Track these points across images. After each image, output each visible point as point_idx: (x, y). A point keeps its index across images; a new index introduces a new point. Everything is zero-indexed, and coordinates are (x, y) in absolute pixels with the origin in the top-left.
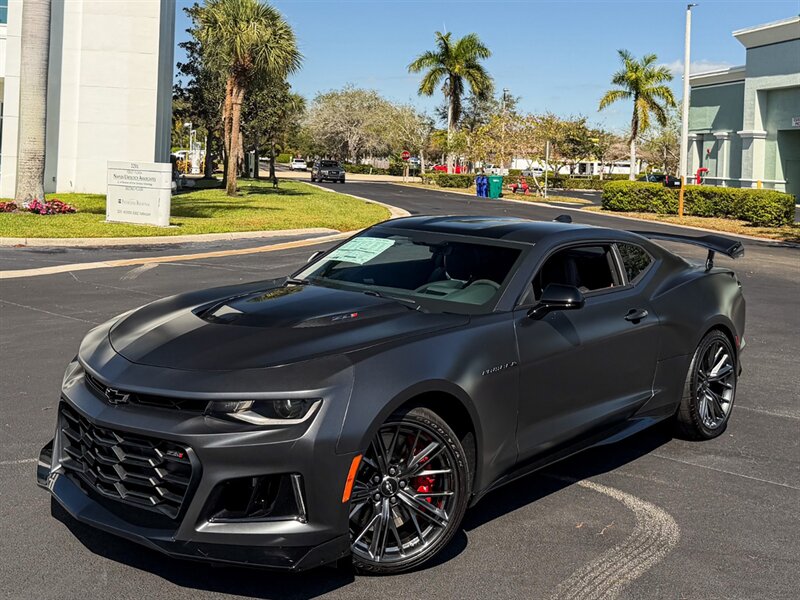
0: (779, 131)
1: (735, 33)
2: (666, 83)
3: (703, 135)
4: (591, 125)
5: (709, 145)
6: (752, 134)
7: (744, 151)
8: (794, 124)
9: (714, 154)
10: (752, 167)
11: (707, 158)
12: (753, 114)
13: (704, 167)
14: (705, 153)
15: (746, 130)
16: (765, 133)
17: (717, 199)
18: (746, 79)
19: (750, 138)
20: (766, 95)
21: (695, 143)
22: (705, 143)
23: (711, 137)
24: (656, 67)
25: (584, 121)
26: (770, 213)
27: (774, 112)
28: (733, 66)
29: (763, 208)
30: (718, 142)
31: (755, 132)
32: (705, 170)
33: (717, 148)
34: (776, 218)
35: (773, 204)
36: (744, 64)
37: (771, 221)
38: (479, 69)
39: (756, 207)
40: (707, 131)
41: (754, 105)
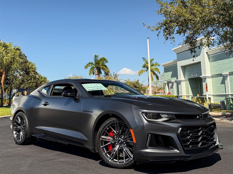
0: (189, 79)
1: (173, 49)
3: (168, 82)
5: (170, 85)
6: (181, 80)
7: (179, 86)
8: (192, 76)
9: (172, 87)
11: (170, 89)
12: (180, 74)
13: (170, 92)
14: (170, 87)
15: (179, 79)
16: (185, 80)
18: (178, 62)
19: (180, 82)
20: (184, 68)
21: (167, 85)
27: (187, 74)
28: (174, 60)
30: (173, 84)
36: (176, 59)
38: (105, 66)
40: (170, 81)
41: (180, 71)
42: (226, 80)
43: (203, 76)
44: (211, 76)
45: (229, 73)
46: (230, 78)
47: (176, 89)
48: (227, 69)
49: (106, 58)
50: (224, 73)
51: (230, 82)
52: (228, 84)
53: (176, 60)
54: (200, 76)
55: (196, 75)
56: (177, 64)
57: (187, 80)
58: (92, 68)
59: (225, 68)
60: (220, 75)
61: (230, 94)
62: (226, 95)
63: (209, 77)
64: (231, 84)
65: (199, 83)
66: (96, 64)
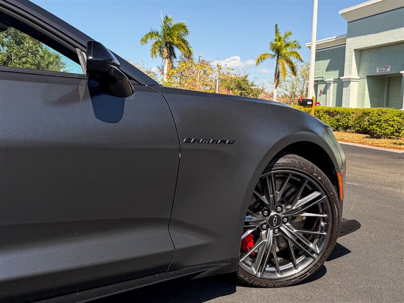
0: (367, 76)
1: (341, 12)
2: (297, 50)
3: (317, 81)
4: (250, 79)
5: (321, 87)
6: (350, 79)
7: (344, 89)
8: (378, 71)
9: (324, 92)
10: (349, 101)
11: (320, 95)
12: (350, 65)
13: (318, 101)
14: (319, 92)
15: (346, 76)
16: (359, 78)
17: (338, 117)
18: (349, 40)
19: (348, 81)
20: (360, 52)
22: (319, 86)
23: (323, 82)
24: (290, 40)
25: (247, 76)
26: (393, 126)
27: (364, 65)
28: (339, 35)
29: (386, 121)
30: (327, 85)
31: (351, 77)
32: (319, 103)
33: (326, 88)
34: (397, 131)
35: (396, 118)
37: (392, 134)
38: (184, 41)
39: (380, 121)
40: (321, 79)
41: (352, 59)
47: (333, 95)
49: (186, 23)
53: (346, 36)
54: (401, 72)
55: (389, 70)
56: (347, 45)
57: (363, 79)
58: (156, 43)
65: (386, 86)
66: (164, 36)
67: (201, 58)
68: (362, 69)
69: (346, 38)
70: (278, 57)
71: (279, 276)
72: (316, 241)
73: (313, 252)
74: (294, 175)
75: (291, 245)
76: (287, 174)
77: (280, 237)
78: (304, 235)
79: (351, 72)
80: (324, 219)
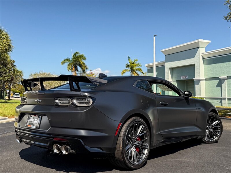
0: (177, 80)
1: (161, 51)
2: (140, 67)
8: (182, 78)
12: (168, 75)
16: (172, 81)
18: (166, 64)
20: (172, 69)
24: (137, 63)
27: (175, 75)
28: (161, 61)
36: (165, 60)
38: (83, 63)
41: (168, 72)
42: (223, 83)
43: (196, 78)
44: (205, 79)
45: (227, 77)
46: (227, 82)
48: (225, 73)
50: (221, 77)
51: (227, 86)
52: (225, 87)
54: (193, 79)
55: (187, 78)
56: (165, 66)
57: (175, 82)
58: (69, 64)
59: (223, 71)
60: (217, 78)
61: (227, 97)
62: (222, 98)
63: (203, 80)
64: (229, 88)
65: (186, 85)
66: (73, 61)
67: (91, 72)
68: (173, 77)
69: (165, 63)
70: (131, 71)
71: (214, 140)
72: (218, 133)
73: (218, 135)
74: (213, 117)
75: (213, 133)
76: (211, 116)
77: (210, 132)
78: (215, 131)
79: (169, 78)
80: (219, 127)
